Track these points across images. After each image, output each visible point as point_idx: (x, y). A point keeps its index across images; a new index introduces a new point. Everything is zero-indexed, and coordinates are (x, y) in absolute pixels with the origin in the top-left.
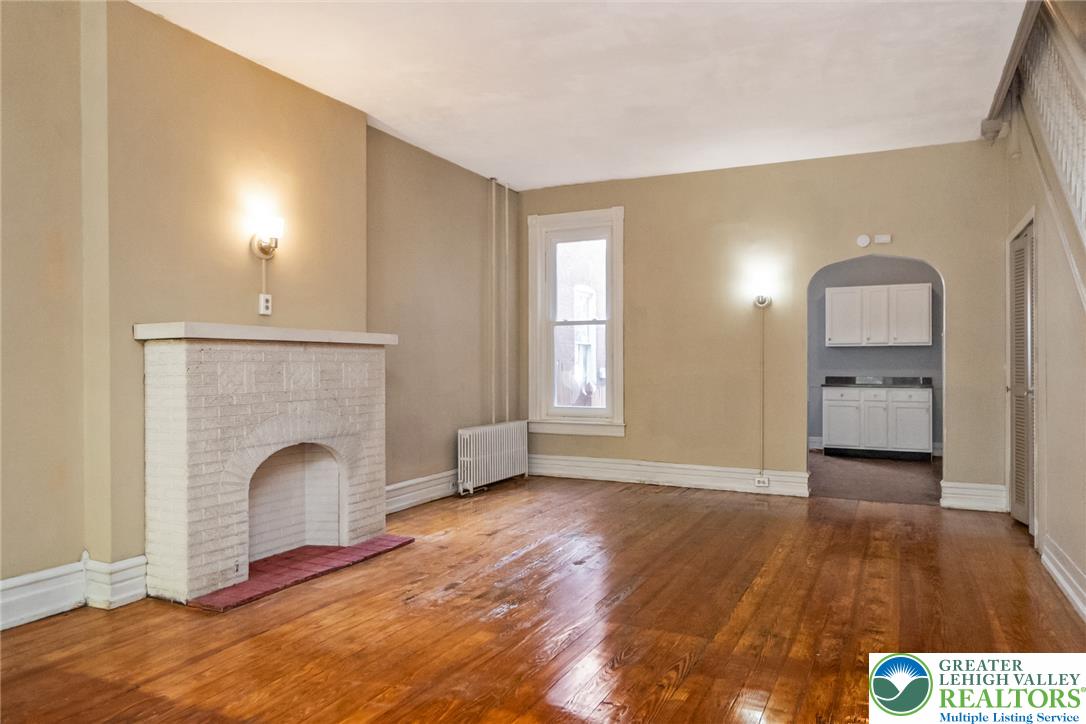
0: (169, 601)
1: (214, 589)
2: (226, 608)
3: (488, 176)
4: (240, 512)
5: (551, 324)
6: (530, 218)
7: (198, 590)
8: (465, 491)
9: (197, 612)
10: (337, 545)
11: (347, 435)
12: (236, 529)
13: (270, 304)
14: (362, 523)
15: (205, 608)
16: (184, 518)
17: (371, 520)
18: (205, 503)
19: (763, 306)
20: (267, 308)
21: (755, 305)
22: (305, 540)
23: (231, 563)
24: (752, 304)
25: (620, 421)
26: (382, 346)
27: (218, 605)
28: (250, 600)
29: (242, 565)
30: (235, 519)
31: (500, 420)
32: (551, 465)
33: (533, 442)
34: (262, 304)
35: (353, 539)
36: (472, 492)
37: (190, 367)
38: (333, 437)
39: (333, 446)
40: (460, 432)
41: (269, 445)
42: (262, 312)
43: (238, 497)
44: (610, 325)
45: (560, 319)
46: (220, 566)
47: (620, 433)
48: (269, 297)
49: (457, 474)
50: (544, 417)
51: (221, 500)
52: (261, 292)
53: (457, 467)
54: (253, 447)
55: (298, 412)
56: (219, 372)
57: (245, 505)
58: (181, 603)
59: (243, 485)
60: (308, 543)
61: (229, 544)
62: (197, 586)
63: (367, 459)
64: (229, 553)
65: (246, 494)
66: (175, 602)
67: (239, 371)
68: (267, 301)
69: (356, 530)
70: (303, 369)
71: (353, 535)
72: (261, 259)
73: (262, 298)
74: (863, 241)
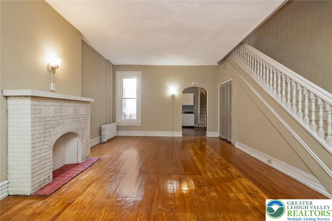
0: (21, 196)
1: (41, 187)
2: (51, 194)
3: (108, 59)
4: (49, 158)
5: (122, 99)
6: (116, 72)
7: (35, 189)
8: (104, 142)
9: (37, 198)
10: (77, 163)
11: (81, 129)
12: (48, 164)
13: (54, 87)
14: (84, 155)
15: (39, 196)
16: (30, 163)
17: (87, 154)
18: (37, 157)
19: (173, 96)
20: (54, 88)
21: (172, 96)
22: (65, 163)
23: (47, 176)
24: (170, 96)
25: (140, 122)
26: (89, 102)
27: (47, 194)
28: (59, 189)
29: (50, 176)
30: (48, 160)
31: (110, 123)
32: (123, 133)
33: (118, 128)
34: (52, 87)
35: (82, 160)
36: (106, 142)
37: (32, 107)
38: (77, 130)
39: (77, 132)
40: (102, 126)
41: (59, 134)
42: (52, 90)
43: (48, 153)
44: (138, 99)
45: (124, 97)
46: (43, 178)
47: (140, 125)
48: (54, 85)
49: (101, 137)
50: (120, 122)
51: (43, 155)
52: (51, 83)
53: (101, 135)
54: (54, 135)
55: (68, 122)
56: (43, 109)
57: (52, 155)
58: (28, 196)
59: (51, 148)
60: (66, 164)
61: (46, 170)
62: (34, 188)
63: (86, 136)
64: (46, 173)
65: (51, 152)
66: (24, 196)
67: (49, 109)
68: (54, 86)
69: (83, 157)
70: (69, 108)
71: (82, 159)
72: (51, 72)
73: (52, 84)
74: (193, 83)
